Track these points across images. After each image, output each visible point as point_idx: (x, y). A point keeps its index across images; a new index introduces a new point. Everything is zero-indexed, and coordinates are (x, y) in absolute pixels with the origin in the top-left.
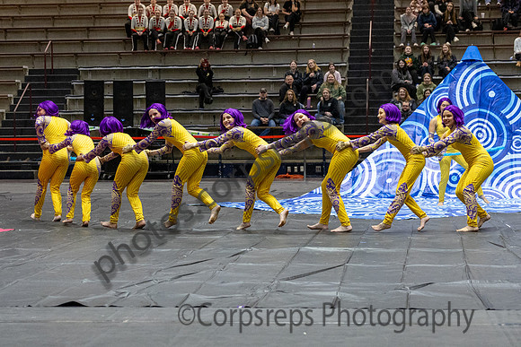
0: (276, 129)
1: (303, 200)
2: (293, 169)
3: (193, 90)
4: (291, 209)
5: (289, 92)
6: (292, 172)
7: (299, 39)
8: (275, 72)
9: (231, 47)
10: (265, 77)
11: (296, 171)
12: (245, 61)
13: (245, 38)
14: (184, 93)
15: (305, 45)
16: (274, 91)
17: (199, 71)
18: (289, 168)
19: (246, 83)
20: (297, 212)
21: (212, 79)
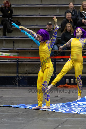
1: (77, 104)
2: (70, 81)
4: (68, 110)
5: (69, 25)
6: (70, 83)
8: (58, 10)
10: (50, 14)
11: (72, 82)
18: (67, 80)
19: (37, 18)
20: (73, 112)
21: (12, 15)
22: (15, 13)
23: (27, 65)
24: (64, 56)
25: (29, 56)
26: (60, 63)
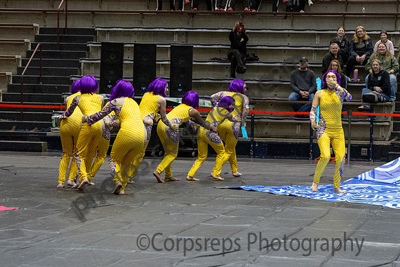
1: (345, 187)
3: (225, 56)
5: (334, 63)
8: (318, 39)
9: (269, 9)
10: (306, 45)
12: (284, 26)
14: (214, 60)
16: (317, 60)
17: (232, 36)
19: (285, 51)
20: (339, 200)
21: (246, 45)
25: (271, 110)
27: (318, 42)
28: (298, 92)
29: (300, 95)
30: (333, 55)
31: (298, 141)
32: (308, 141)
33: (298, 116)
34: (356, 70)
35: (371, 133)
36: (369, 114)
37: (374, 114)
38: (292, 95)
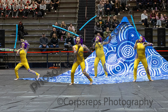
0: (49, 49)
1: (59, 77)
4: (54, 80)
5: (54, 34)
6: (55, 66)
7: (58, 14)
9: (31, 16)
10: (44, 28)
11: (57, 65)
12: (37, 22)
13: (37, 13)
14: (12, 34)
15: (60, 16)
16: (48, 34)
18: (54, 64)
19: (37, 31)
20: (57, 82)
21: (23, 29)
22: (25, 28)
23: (32, 56)
24: (52, 51)
25: (33, 51)
26: (50, 55)
27: (48, 27)
28: (42, 45)
29: (43, 46)
30: (54, 32)
31: (43, 62)
32: (46, 62)
33: (42, 53)
34: (62, 37)
35: (68, 58)
36: (67, 52)
37: (69, 52)
38: (40, 46)
